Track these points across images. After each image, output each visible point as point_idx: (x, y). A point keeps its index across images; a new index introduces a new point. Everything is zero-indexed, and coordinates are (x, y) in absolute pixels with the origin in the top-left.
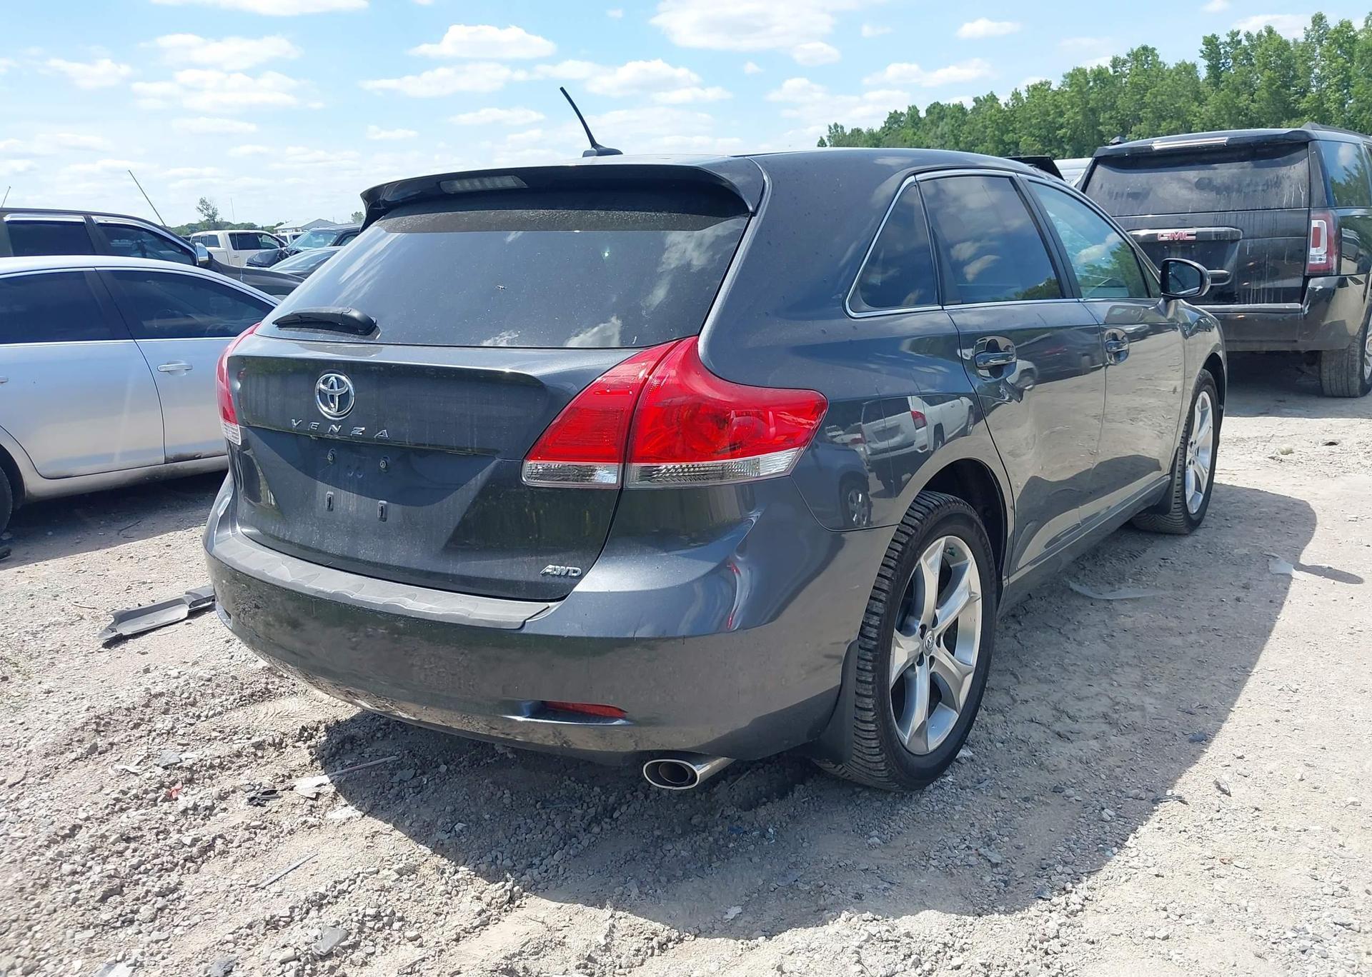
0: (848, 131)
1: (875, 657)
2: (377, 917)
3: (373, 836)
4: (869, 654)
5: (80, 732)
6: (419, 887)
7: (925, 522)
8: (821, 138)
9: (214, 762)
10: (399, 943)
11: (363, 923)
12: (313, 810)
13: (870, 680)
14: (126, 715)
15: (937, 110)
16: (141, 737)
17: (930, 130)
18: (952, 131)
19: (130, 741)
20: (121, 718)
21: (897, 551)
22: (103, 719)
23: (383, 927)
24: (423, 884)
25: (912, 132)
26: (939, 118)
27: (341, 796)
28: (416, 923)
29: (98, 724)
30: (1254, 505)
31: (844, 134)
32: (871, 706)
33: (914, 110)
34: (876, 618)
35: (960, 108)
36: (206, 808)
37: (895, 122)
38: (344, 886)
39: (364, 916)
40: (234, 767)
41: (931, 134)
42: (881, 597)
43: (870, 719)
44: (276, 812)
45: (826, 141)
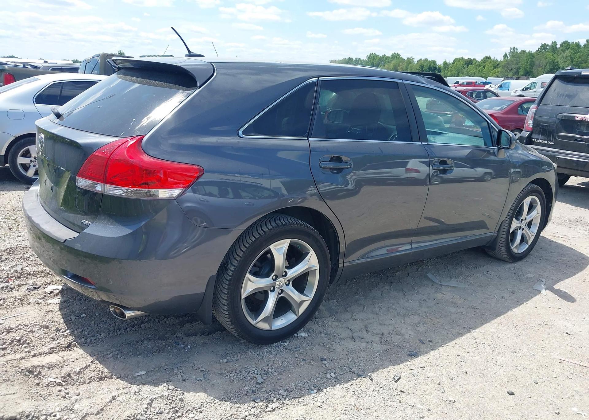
0: (519, 51)
1: (229, 284)
2: (19, 341)
3: (49, 312)
4: (227, 282)
5: (3, 252)
6: (45, 334)
7: (272, 231)
8: (506, 53)
9: (31, 273)
10: (21, 352)
11: (13, 341)
12: (45, 297)
13: (226, 293)
14: (22, 250)
15: (566, 45)
16: (18, 258)
17: (560, 54)
18: (571, 55)
19: (14, 259)
20: (19, 250)
21: (252, 241)
22: (13, 249)
23: (19, 345)
24: (47, 333)
25: (551, 54)
26: (566, 48)
27: (60, 295)
28: (32, 346)
29: (10, 251)
30: (562, 255)
31: (517, 52)
32: (226, 304)
33: (555, 43)
34: (233, 267)
35: (578, 45)
36: (11, 288)
37: (544, 49)
38: (22, 327)
39: (15, 339)
40: (38, 276)
41: (560, 56)
42: (238, 259)
43: (226, 309)
44: (31, 295)
45: (508, 55)
